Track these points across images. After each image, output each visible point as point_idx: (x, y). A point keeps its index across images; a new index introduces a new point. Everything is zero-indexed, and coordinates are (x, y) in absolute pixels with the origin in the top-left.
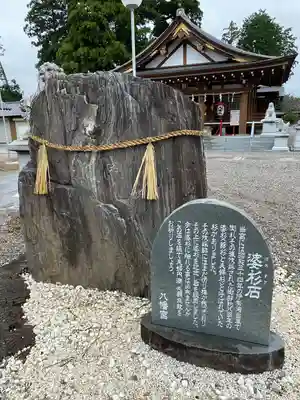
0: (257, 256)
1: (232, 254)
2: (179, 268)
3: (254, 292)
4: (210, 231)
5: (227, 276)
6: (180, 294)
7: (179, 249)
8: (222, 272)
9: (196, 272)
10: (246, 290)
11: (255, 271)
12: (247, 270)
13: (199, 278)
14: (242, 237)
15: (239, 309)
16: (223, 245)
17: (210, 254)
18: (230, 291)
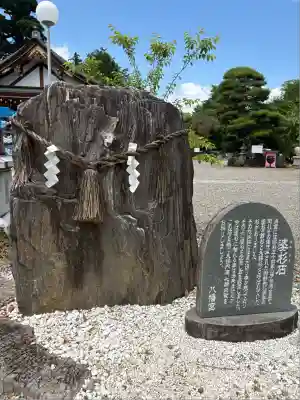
0: (285, 241)
1: (268, 242)
2: (228, 261)
3: (282, 270)
4: (254, 225)
5: (264, 261)
6: (226, 284)
7: (229, 244)
8: (261, 258)
9: (241, 262)
10: (276, 270)
11: (284, 253)
12: (278, 253)
13: (243, 267)
14: (276, 227)
15: (271, 286)
16: (262, 235)
17: (252, 245)
18: (266, 273)
